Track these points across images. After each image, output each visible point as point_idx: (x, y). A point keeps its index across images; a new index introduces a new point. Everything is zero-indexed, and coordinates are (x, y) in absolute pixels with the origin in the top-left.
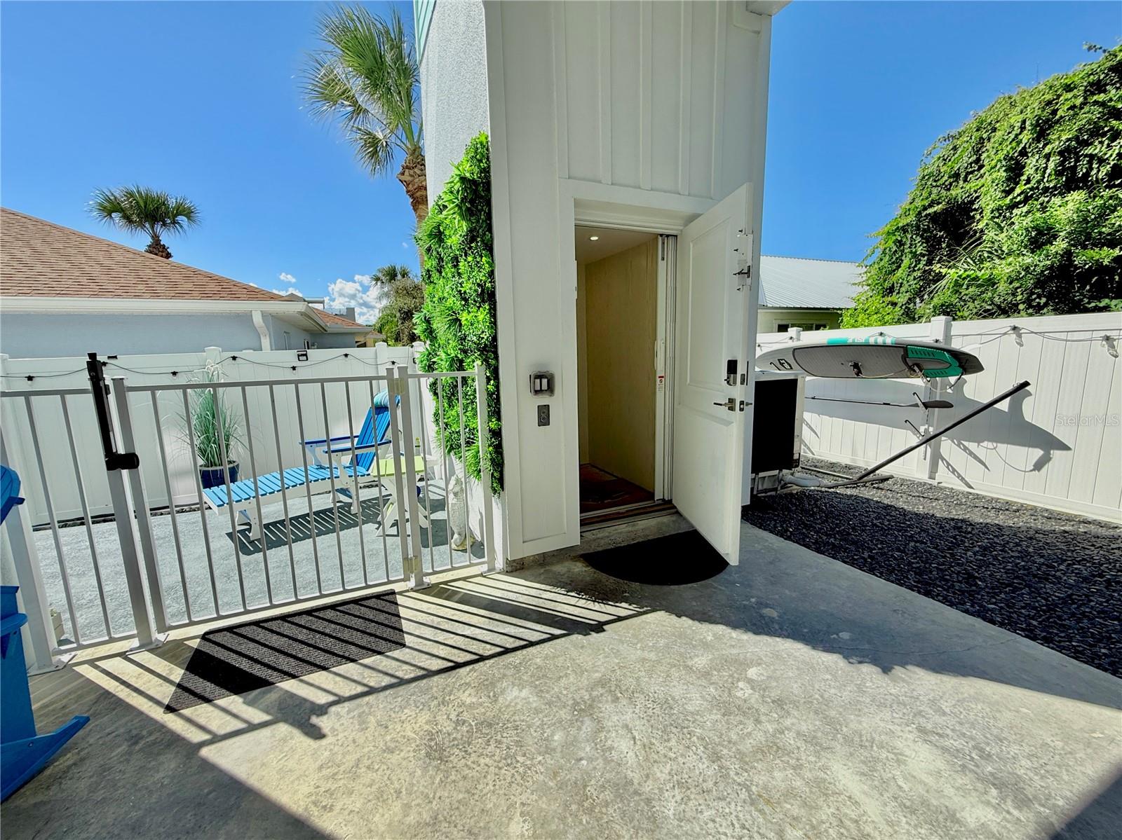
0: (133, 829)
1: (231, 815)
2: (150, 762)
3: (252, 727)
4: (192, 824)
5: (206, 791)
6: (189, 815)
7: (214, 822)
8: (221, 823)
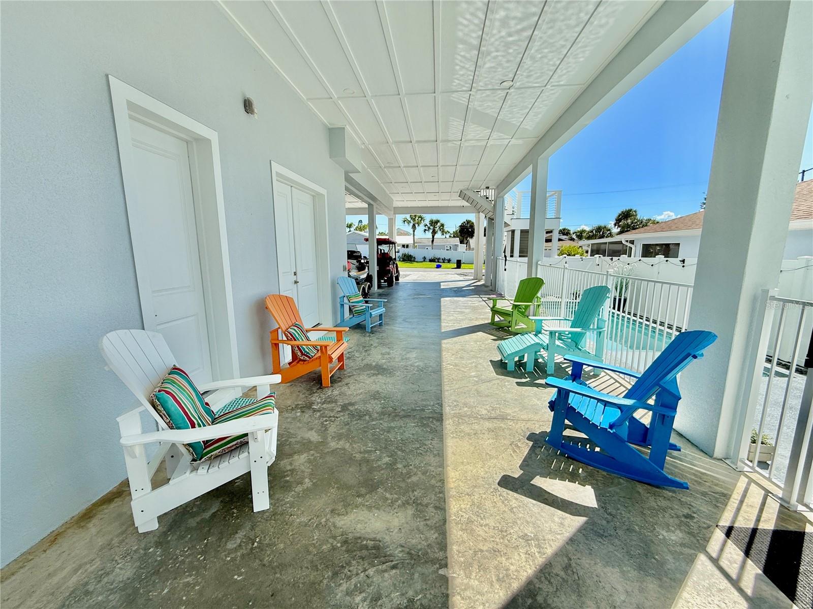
0: (628, 530)
1: (641, 572)
2: (673, 527)
3: (735, 583)
4: (632, 553)
5: (657, 557)
6: (639, 551)
7: (635, 564)
8: (634, 567)
